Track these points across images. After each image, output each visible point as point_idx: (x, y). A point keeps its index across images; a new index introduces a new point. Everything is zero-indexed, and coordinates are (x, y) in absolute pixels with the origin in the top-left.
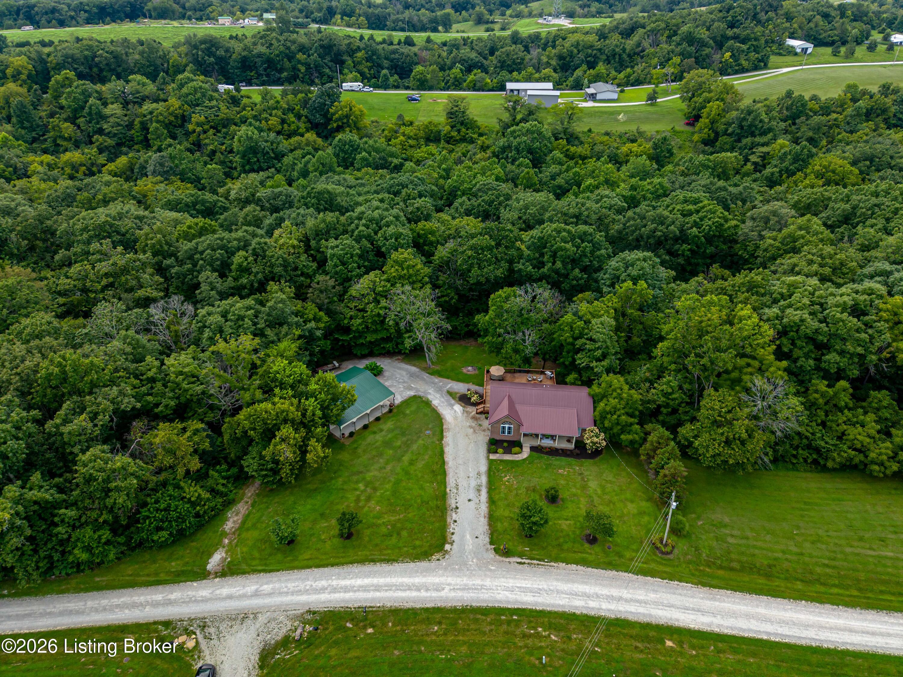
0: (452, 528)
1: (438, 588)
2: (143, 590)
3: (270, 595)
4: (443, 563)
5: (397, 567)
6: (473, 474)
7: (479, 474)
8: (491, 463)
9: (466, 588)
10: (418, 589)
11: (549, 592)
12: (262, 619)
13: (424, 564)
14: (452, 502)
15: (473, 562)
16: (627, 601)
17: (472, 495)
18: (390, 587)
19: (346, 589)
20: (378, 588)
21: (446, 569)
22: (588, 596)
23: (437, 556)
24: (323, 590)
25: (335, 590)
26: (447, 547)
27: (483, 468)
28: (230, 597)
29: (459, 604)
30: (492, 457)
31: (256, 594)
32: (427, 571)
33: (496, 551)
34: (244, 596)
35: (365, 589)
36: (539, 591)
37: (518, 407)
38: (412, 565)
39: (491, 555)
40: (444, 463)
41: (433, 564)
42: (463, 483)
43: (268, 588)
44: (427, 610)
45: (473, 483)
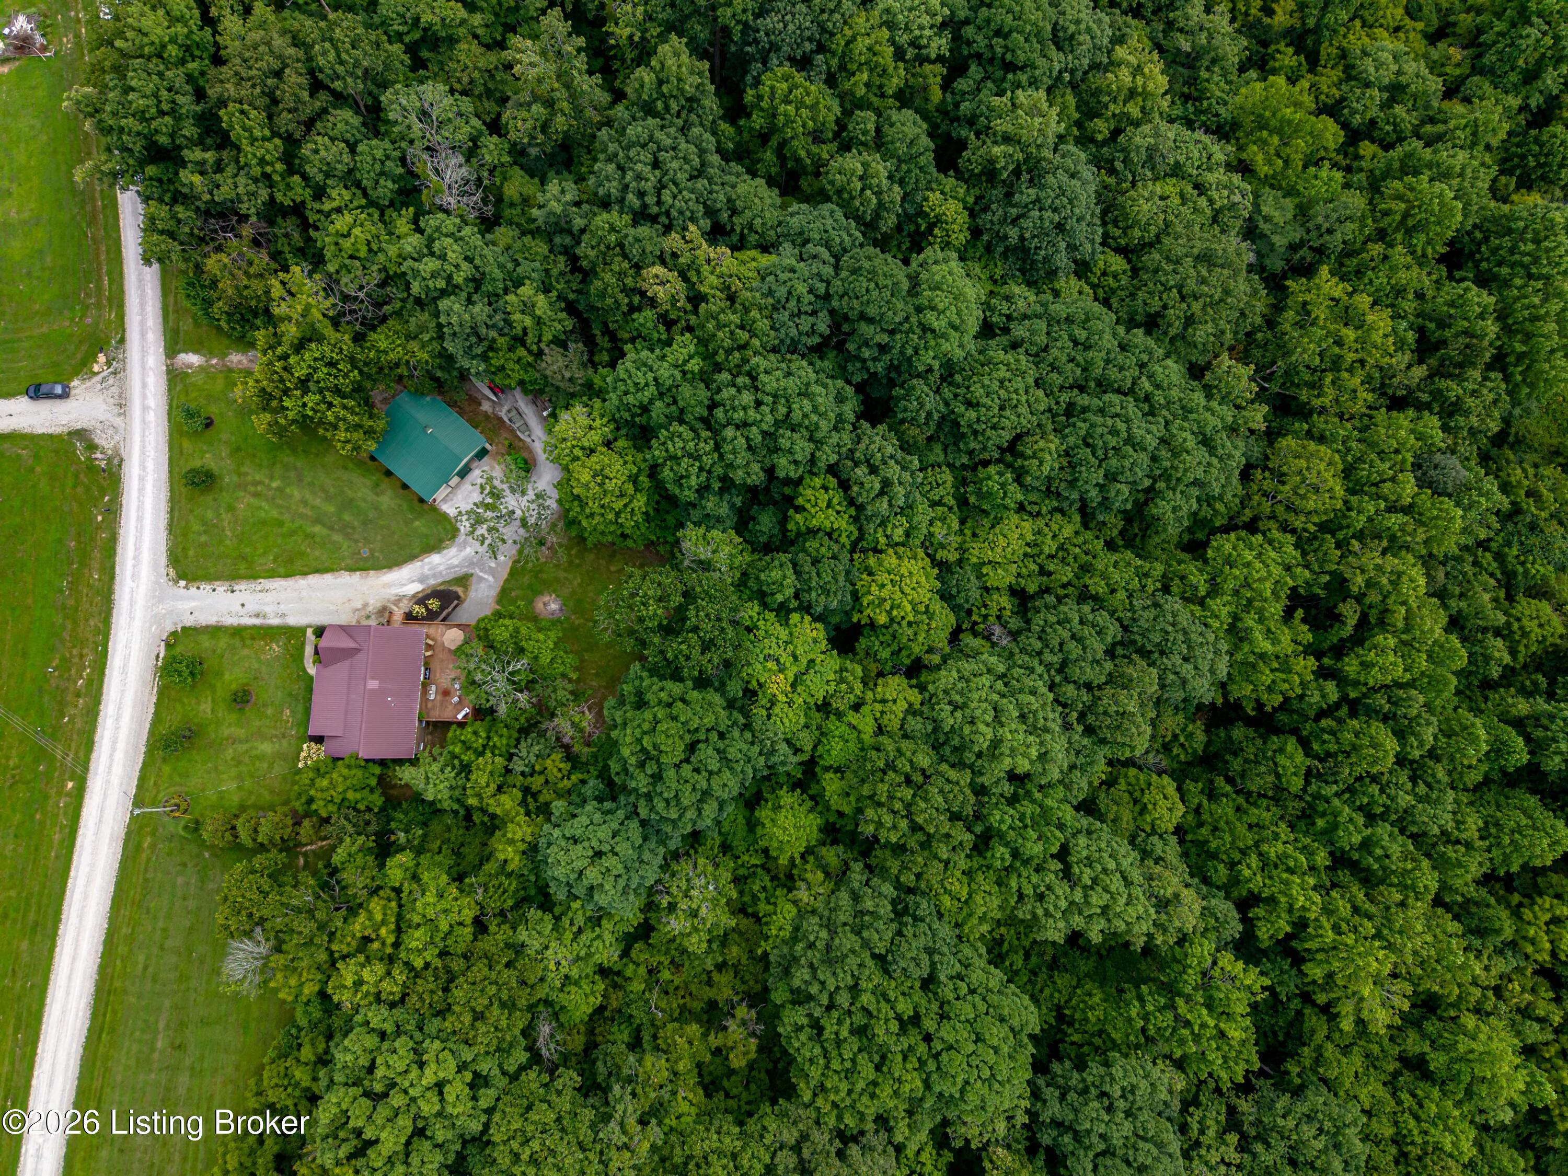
0: (206, 587)
1: (135, 577)
2: (158, 305)
3: (144, 422)
4: (164, 580)
5: (163, 535)
6: (283, 608)
7: (283, 615)
8: (302, 630)
9: (132, 602)
10: (136, 558)
11: (124, 683)
12: (118, 422)
13: (163, 560)
14: (242, 586)
15: (161, 609)
16: (111, 756)
17: (251, 607)
18: (140, 530)
19: (141, 490)
20: (140, 519)
21: (157, 583)
22: (118, 719)
23: (172, 572)
24: (143, 468)
25: (142, 479)
26: (182, 583)
27: (292, 621)
28: (144, 385)
29: (116, 596)
30: (309, 632)
31: (145, 408)
32: (155, 565)
33: (174, 634)
34: (144, 397)
35: (141, 507)
36: (124, 672)
37: (347, 663)
38: (163, 549)
39: (170, 628)
40: (305, 574)
41: (163, 571)
42: (268, 597)
43: (151, 417)
44: (113, 567)
45: (268, 609)
